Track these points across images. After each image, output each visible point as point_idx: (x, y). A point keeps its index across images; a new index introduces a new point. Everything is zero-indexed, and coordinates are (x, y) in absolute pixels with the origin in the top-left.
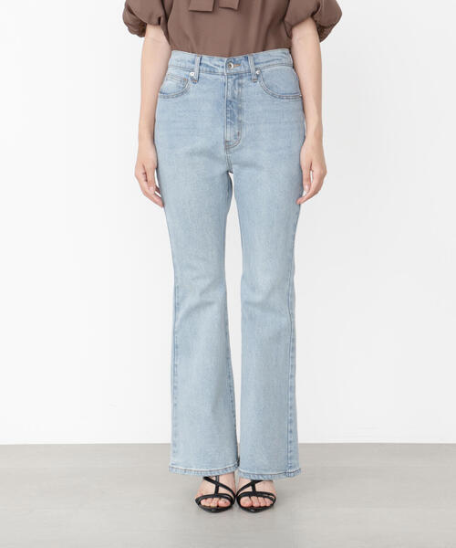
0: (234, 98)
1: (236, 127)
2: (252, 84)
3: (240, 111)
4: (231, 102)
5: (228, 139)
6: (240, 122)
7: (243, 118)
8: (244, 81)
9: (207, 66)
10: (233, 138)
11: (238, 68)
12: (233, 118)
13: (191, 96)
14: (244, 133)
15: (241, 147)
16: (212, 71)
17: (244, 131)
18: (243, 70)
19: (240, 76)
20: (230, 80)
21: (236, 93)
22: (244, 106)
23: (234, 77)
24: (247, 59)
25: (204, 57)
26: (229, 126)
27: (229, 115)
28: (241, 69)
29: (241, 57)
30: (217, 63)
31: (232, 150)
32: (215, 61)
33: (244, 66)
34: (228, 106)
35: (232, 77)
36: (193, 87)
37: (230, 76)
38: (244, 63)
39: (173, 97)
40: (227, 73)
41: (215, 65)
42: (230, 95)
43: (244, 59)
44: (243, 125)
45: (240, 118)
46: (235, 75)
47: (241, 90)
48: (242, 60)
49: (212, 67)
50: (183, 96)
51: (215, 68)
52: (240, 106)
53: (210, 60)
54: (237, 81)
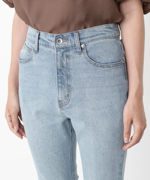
0: (63, 67)
1: (66, 89)
2: (77, 56)
3: (68, 77)
4: (61, 70)
5: (60, 99)
6: (69, 86)
7: (72, 83)
8: (71, 53)
9: (44, 41)
10: (63, 98)
12: (62, 83)
13: (34, 63)
14: (72, 95)
17: (72, 93)
18: (70, 44)
19: (67, 49)
20: (59, 53)
21: (65, 63)
22: (72, 73)
23: (62, 50)
24: (73, 35)
25: (42, 33)
26: (60, 89)
27: (59, 81)
28: (68, 44)
29: (68, 34)
30: (50, 38)
31: (63, 107)
32: (49, 37)
33: (70, 41)
34: (59, 73)
35: (61, 51)
36: (35, 56)
37: (59, 50)
38: (70, 38)
39: (23, 63)
40: (56, 47)
41: (49, 40)
42: (59, 65)
43: (71, 35)
44: (72, 88)
45: (69, 83)
46: (63, 48)
47: (69, 60)
48: (69, 36)
49: (47, 42)
50: (29, 62)
51: (49, 43)
52: (68, 73)
53: (45, 36)
54: (65, 53)
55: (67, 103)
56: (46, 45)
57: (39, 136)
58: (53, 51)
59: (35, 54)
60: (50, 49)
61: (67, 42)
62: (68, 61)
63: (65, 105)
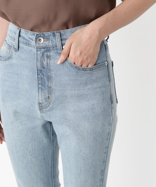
0: (44, 68)
1: (46, 91)
2: (58, 57)
3: (49, 78)
4: (41, 71)
5: (40, 102)
6: (49, 88)
7: (53, 85)
8: (52, 53)
9: (24, 38)
10: (44, 101)
11: (47, 43)
12: (43, 84)
13: (14, 61)
14: (53, 97)
15: (52, 109)
16: (28, 44)
17: (53, 95)
18: (50, 44)
19: (47, 49)
20: (39, 52)
21: (45, 63)
22: (53, 74)
23: (43, 50)
24: (54, 35)
25: (23, 31)
26: (40, 91)
27: (40, 82)
28: (49, 43)
29: (49, 33)
30: (31, 37)
31: (43, 110)
32: (30, 35)
33: (52, 41)
34: (39, 74)
35: (41, 50)
36: (15, 54)
37: (39, 49)
38: (52, 38)
39: (3, 60)
40: (37, 46)
41: (30, 38)
42: (39, 66)
43: (52, 35)
44: (53, 90)
45: (49, 85)
46: (44, 48)
47: (50, 61)
48: (50, 35)
49: (27, 40)
50: (9, 60)
51: (29, 41)
52: (49, 74)
53: (26, 33)
54: (46, 53)
55: (47, 106)
56: (26, 43)
57: (18, 139)
58: (34, 50)
59: (15, 52)
60: (31, 48)
61: (48, 41)
62: (48, 62)
63: (45, 108)
